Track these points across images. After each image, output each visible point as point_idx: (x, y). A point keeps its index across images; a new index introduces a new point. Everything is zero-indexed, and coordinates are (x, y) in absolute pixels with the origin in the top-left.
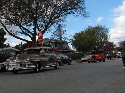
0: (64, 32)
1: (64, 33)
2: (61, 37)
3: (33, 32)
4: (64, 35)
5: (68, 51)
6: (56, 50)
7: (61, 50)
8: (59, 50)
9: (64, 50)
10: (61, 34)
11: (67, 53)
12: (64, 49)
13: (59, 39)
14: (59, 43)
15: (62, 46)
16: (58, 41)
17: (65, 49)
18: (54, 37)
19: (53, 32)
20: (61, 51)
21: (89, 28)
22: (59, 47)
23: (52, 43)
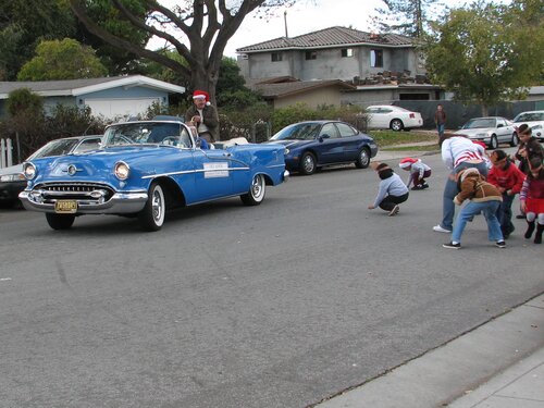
2: (419, 14)
5: (430, 89)
6: (373, 84)
7: (394, 85)
8: (385, 83)
9: (409, 84)
10: (418, 3)
11: (426, 97)
12: (412, 76)
13: (410, 26)
15: (405, 63)
17: (419, 79)
18: (386, 15)
20: (393, 90)
22: (392, 66)
23: (356, 50)
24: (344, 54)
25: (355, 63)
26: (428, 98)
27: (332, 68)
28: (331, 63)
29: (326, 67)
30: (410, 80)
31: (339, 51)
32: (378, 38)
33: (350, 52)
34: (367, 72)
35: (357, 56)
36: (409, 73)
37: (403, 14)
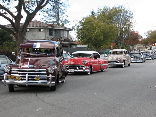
0: (64, 11)
1: (63, 13)
2: (58, 19)
3: (15, 12)
4: (63, 15)
5: (69, 44)
9: (63, 42)
10: (58, 14)
11: (67, 47)
12: (63, 39)
13: (55, 22)
14: (56, 30)
15: (60, 35)
16: (54, 27)
17: (65, 40)
18: (47, 18)
19: (47, 10)
21: (104, 9)
22: (56, 36)
23: (44, 29)
24: (40, 30)
25: (44, 34)
26: (68, 47)
27: (35, 35)
28: (35, 33)
29: (33, 35)
30: (62, 41)
31: (38, 29)
32: (51, 25)
33: (42, 30)
34: (48, 37)
35: (44, 31)
36: (62, 38)
37: (52, 18)
